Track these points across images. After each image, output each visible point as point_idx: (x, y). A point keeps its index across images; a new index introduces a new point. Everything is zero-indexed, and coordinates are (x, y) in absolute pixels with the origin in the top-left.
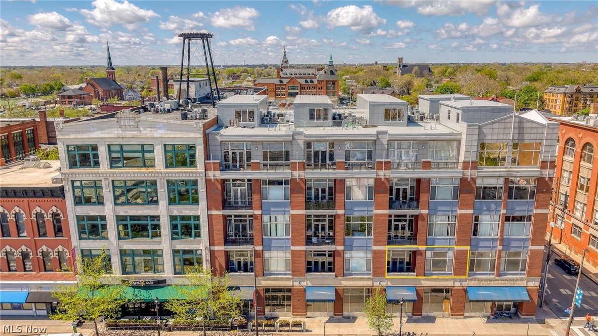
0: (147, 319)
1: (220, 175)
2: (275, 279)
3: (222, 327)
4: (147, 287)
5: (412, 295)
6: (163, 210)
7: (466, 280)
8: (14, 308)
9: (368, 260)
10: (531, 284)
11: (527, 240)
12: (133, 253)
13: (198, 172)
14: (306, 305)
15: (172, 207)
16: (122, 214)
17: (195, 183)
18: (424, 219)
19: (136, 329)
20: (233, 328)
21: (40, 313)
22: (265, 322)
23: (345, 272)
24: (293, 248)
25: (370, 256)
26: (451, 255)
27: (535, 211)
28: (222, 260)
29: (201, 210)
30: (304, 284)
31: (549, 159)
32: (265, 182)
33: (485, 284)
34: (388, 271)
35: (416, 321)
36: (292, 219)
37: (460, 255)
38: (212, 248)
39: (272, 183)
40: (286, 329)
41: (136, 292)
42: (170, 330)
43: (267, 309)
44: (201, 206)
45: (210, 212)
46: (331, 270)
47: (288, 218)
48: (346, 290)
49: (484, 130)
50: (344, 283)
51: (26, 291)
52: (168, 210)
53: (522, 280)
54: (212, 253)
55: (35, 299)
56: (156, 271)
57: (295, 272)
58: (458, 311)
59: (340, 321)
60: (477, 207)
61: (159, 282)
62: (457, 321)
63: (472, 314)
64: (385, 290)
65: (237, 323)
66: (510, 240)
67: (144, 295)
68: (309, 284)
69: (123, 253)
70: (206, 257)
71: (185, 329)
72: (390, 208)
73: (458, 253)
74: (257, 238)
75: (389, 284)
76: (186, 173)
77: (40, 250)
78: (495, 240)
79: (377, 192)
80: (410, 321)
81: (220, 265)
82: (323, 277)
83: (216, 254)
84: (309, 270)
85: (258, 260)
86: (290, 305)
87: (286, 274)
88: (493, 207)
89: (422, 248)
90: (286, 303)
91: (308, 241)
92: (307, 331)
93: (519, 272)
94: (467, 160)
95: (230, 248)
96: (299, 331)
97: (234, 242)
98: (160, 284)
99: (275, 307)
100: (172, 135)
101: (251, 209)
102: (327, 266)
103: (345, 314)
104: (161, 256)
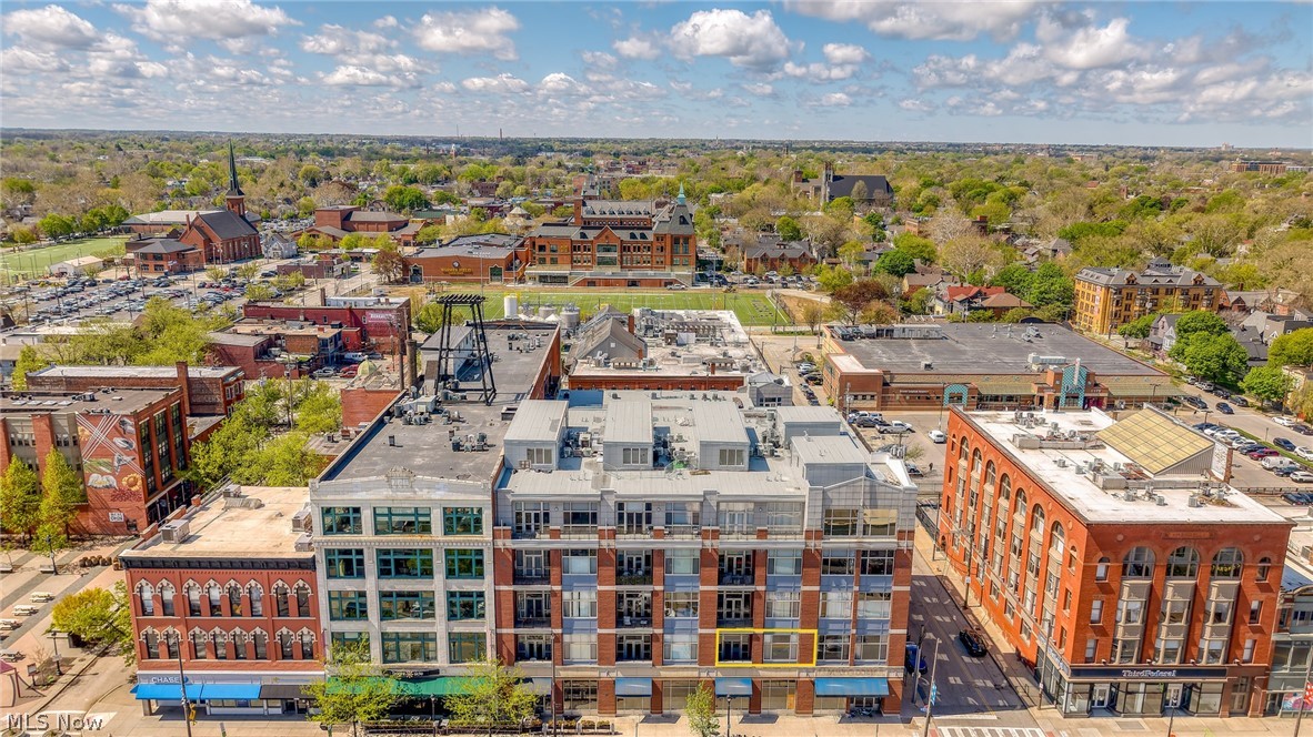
0: (416, 719)
1: (511, 544)
2: (577, 669)
3: (511, 729)
4: (415, 679)
5: (747, 689)
6: (438, 585)
7: (814, 670)
8: (240, 706)
9: (693, 647)
10: (893, 675)
11: (887, 622)
12: (398, 638)
13: (484, 539)
14: (615, 701)
15: (450, 581)
16: (387, 589)
17: (480, 552)
18: (760, 597)
19: (402, 732)
20: (525, 730)
21: (272, 711)
22: (564, 723)
23: (665, 659)
24: (599, 631)
25: (696, 639)
26: (794, 640)
27: (895, 588)
28: (511, 646)
29: (487, 585)
30: (613, 675)
31: (907, 529)
32: (566, 552)
33: (837, 675)
34: (720, 660)
35: (752, 721)
36: (600, 597)
37: (805, 641)
38: (499, 631)
39: (575, 553)
40: (591, 731)
41: (402, 686)
42: (445, 733)
43: (566, 705)
44: (486, 580)
45: (497, 588)
46: (648, 657)
47: (594, 595)
48: (665, 681)
49: (830, 494)
50: (664, 674)
51: (258, 684)
52: (445, 585)
53: (881, 669)
54: (499, 637)
55: (267, 694)
56: (427, 659)
57: (602, 660)
58: (805, 708)
59: (658, 721)
60: (824, 582)
61: (431, 672)
62: (804, 720)
63: (824, 712)
64: (714, 682)
65: (530, 724)
66: (865, 622)
67: (412, 689)
68: (620, 675)
69: (385, 637)
70: (490, 641)
71: (464, 732)
72: (720, 582)
73: (802, 637)
74: (555, 618)
75: (720, 675)
76: (469, 542)
77: (279, 633)
78: (846, 622)
79: (703, 565)
80: (746, 720)
81: (509, 652)
82: (637, 667)
83: (504, 638)
84: (619, 657)
85: (557, 645)
86: (595, 700)
87: (592, 663)
88: (844, 583)
89: (759, 631)
90: (590, 697)
91: (619, 623)
92: (616, 734)
93: (879, 660)
94: (810, 528)
95: (521, 631)
96: (607, 734)
97: (527, 623)
98: (430, 675)
99: (576, 703)
100: (455, 496)
101: (549, 583)
102: (642, 651)
103: (665, 712)
104: (435, 640)
